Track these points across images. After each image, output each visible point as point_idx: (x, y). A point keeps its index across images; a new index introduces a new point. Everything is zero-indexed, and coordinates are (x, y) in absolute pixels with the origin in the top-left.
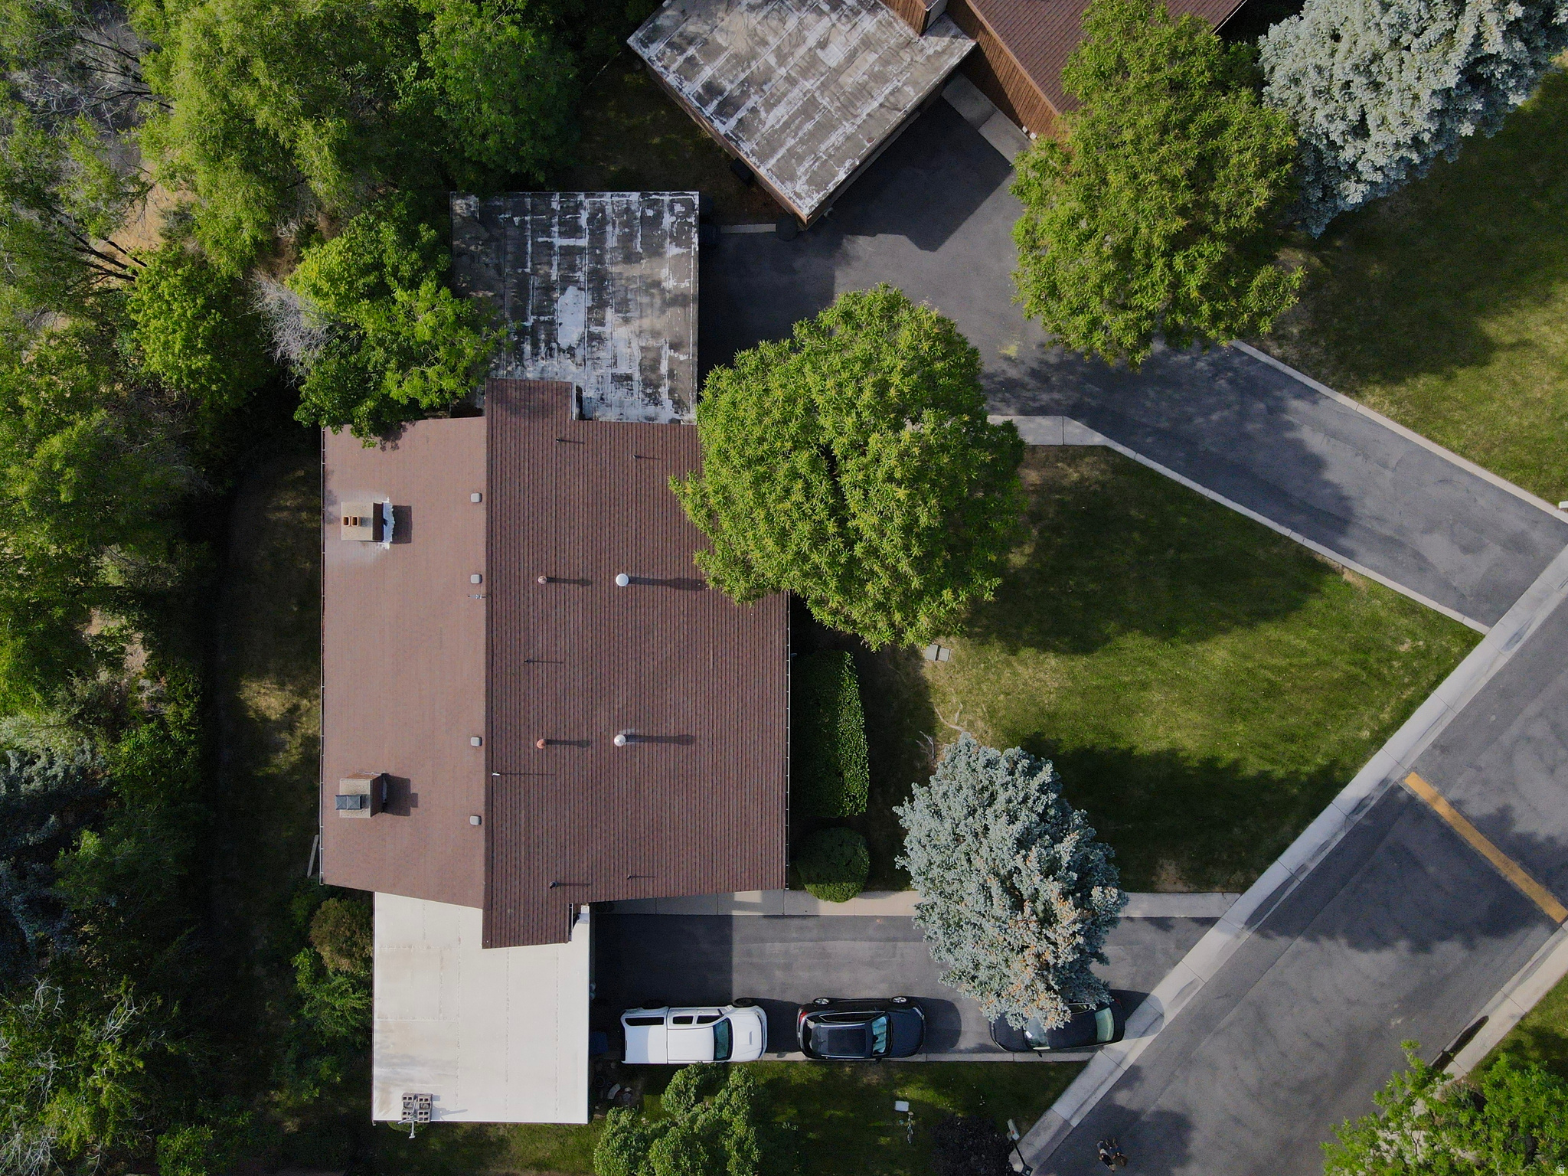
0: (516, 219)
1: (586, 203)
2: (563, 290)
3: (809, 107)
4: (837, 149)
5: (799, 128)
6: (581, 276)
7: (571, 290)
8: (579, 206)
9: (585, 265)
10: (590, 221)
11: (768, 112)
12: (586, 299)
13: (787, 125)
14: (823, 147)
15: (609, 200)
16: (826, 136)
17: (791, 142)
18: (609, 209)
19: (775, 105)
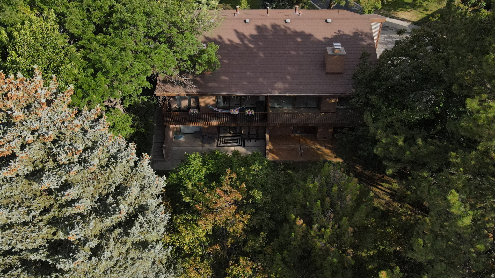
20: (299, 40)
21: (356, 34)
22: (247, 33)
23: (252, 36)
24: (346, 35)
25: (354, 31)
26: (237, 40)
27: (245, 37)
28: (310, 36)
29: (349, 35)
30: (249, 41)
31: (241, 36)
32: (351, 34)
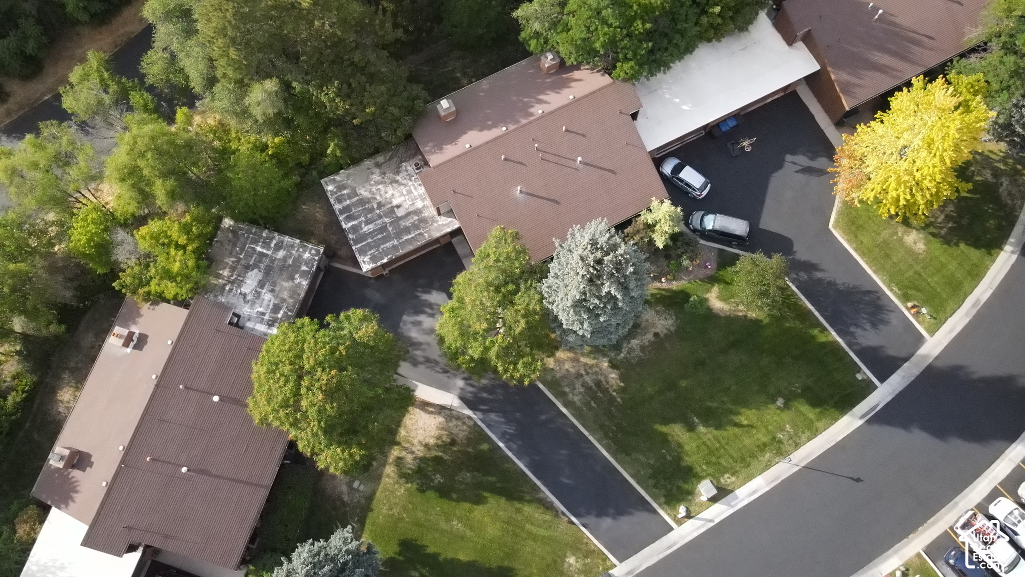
0: (246, 235)
1: (277, 238)
2: (252, 270)
3: (383, 229)
4: (387, 249)
5: (376, 235)
6: (262, 266)
7: (256, 271)
8: (273, 238)
9: (266, 261)
10: (275, 245)
11: (366, 225)
12: (260, 276)
13: (371, 233)
14: (382, 247)
15: (287, 239)
16: (386, 243)
17: (370, 240)
18: (285, 243)
19: (370, 224)
20: (490, 123)
21: (441, 149)
22: (538, 106)
23: (532, 106)
24: (449, 144)
25: (445, 151)
26: (542, 97)
27: (537, 103)
28: (481, 130)
29: (446, 145)
30: (532, 102)
31: (541, 102)
32: (444, 147)
